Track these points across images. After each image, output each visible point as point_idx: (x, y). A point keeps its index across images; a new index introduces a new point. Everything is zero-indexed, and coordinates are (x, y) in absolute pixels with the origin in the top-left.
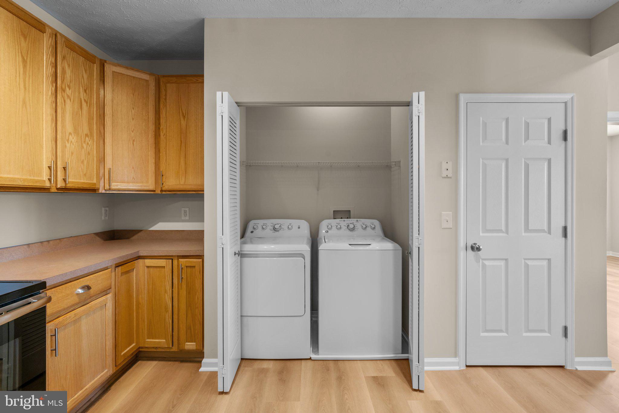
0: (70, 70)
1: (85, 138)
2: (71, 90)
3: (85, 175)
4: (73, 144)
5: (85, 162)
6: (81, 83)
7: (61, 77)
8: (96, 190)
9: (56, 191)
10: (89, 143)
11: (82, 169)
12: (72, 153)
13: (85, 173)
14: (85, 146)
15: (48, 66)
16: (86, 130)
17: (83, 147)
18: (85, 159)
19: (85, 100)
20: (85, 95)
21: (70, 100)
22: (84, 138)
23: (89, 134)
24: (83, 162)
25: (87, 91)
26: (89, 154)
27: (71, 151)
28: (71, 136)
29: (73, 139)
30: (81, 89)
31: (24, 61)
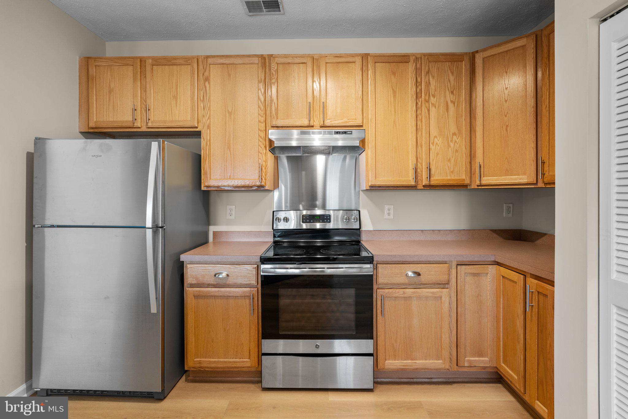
0: (435, 80)
1: (453, 137)
2: (436, 98)
3: (452, 172)
4: (439, 146)
5: (453, 160)
6: (447, 87)
7: (425, 90)
8: (467, 185)
9: (423, 188)
10: (457, 141)
11: (448, 167)
12: (438, 154)
13: (452, 170)
14: (452, 145)
15: (412, 87)
16: (453, 128)
17: (449, 146)
18: (452, 157)
19: (452, 102)
20: (452, 96)
21: (435, 107)
22: (451, 137)
23: (457, 132)
24: (449, 160)
25: (454, 92)
26: (457, 151)
27: (436, 152)
28: (436, 139)
29: (439, 141)
30: (447, 92)
31: (394, 92)
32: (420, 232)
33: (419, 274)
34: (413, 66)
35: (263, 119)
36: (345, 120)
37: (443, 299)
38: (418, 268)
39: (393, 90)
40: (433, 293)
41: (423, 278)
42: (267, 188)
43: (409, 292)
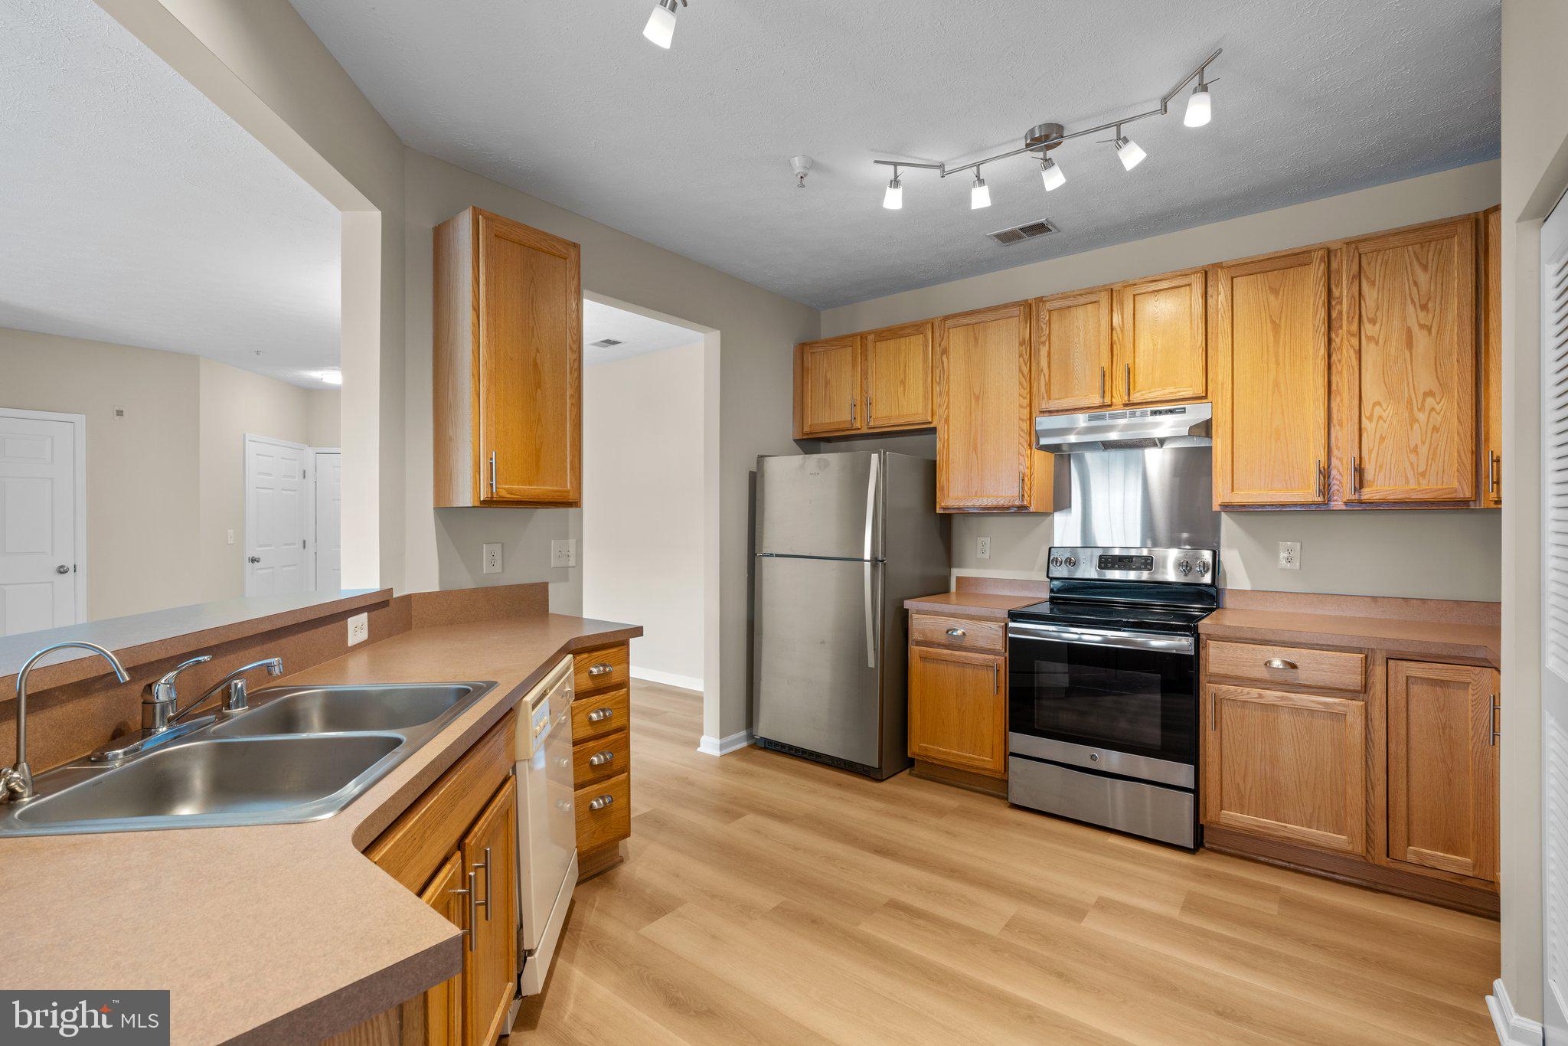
0: (1377, 288)
1: (1424, 400)
2: (1378, 325)
3: (1423, 474)
4: (1385, 421)
5: (1424, 450)
6: (1408, 297)
7: (1348, 313)
8: (1469, 501)
9: (1344, 508)
10: (1438, 408)
11: (1412, 464)
12: (1382, 439)
13: (1421, 469)
14: (1422, 417)
15: (1317, 310)
16: (1425, 380)
17: (1413, 420)
18: (1424, 443)
19: (1422, 326)
20: (1422, 315)
21: (1377, 343)
22: (1420, 401)
23: (1435, 387)
24: (1415, 450)
25: (1430, 305)
26: (1435, 429)
27: (1378, 436)
28: (1377, 409)
29: (1388, 411)
30: (1410, 309)
31: (1276, 327)
32: (1369, 600)
33: (1293, 666)
34: (1319, 269)
35: (1026, 402)
36: (1171, 389)
37: (1349, 718)
38: (1294, 655)
39: (1273, 322)
40: (1326, 704)
41: (1304, 676)
42: (1032, 509)
43: (1272, 695)
